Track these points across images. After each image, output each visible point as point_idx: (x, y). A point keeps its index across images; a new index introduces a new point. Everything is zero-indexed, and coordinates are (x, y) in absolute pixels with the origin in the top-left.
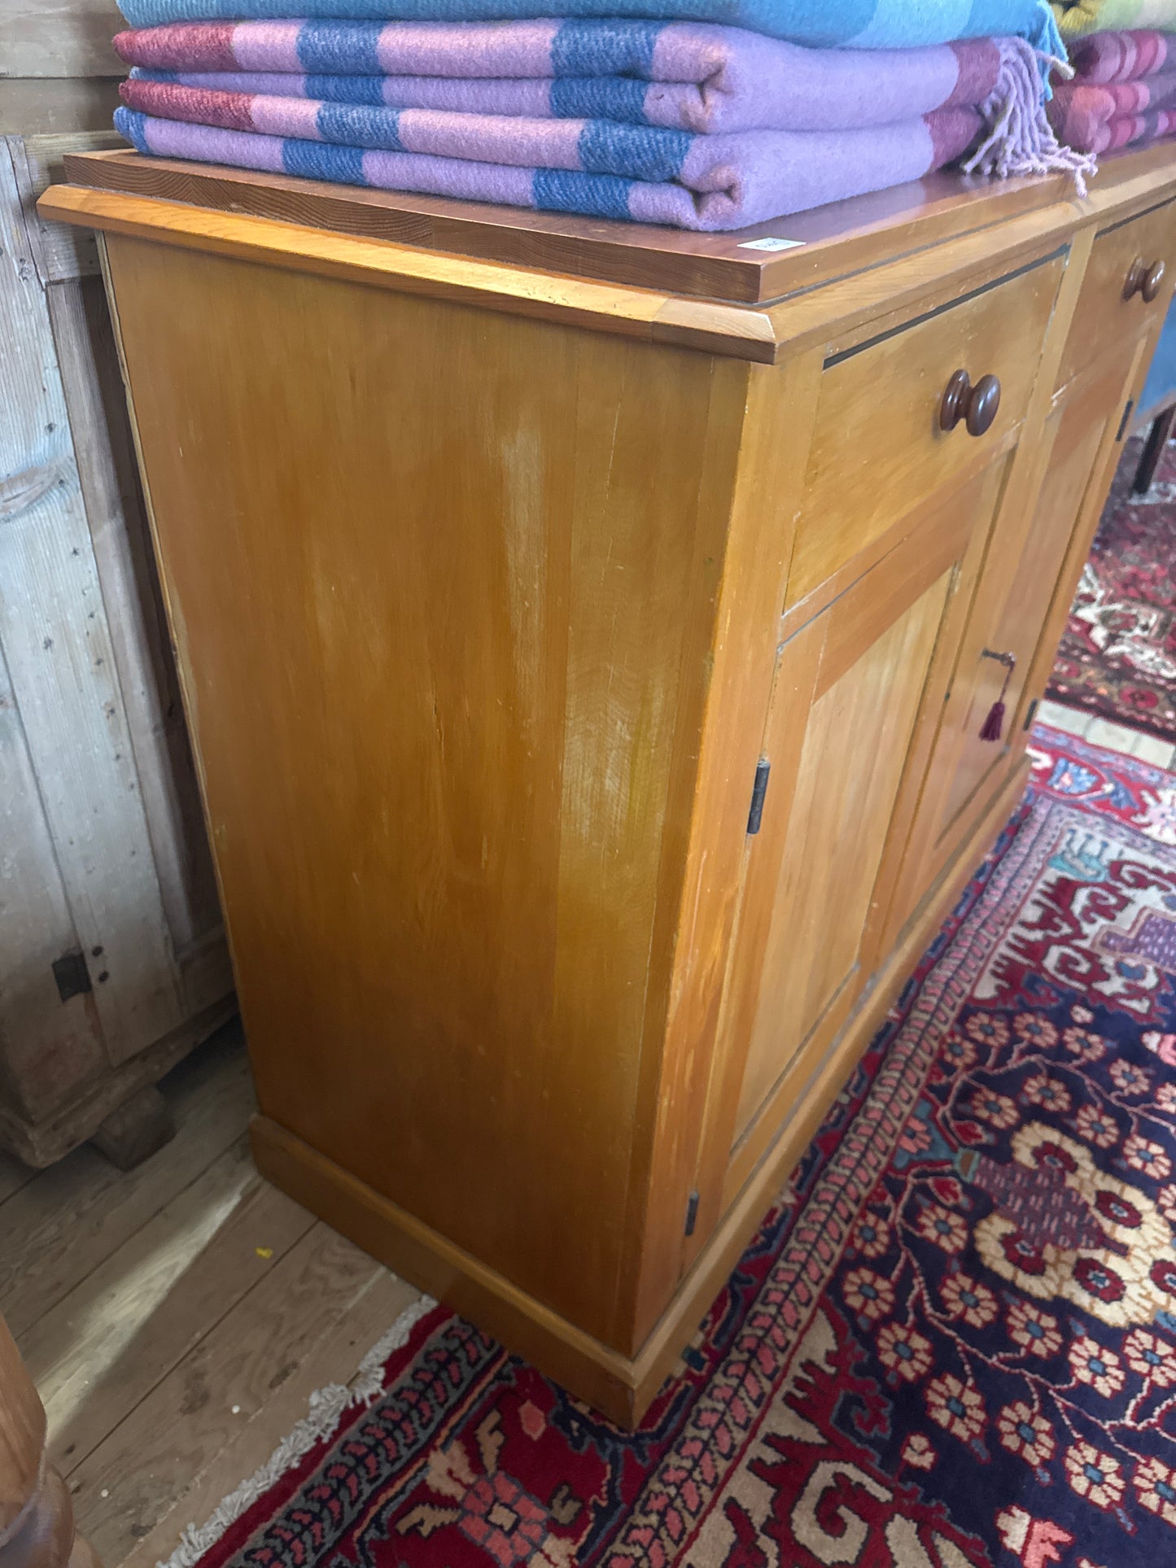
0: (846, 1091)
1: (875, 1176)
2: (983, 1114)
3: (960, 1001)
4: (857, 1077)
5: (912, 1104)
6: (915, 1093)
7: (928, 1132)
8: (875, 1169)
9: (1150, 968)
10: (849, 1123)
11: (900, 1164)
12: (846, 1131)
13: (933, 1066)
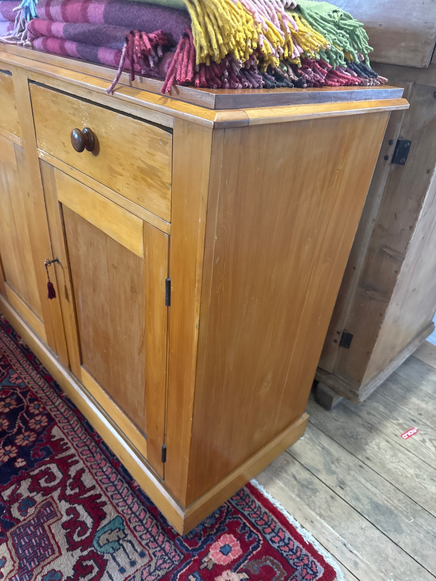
0: (44, 368)
1: (12, 363)
2: (8, 400)
3: (57, 420)
4: (46, 373)
5: (27, 383)
6: (30, 386)
7: (15, 383)
8: (14, 364)
9: (22, 518)
10: (32, 363)
11: (10, 371)
12: (30, 362)
13: (36, 396)
